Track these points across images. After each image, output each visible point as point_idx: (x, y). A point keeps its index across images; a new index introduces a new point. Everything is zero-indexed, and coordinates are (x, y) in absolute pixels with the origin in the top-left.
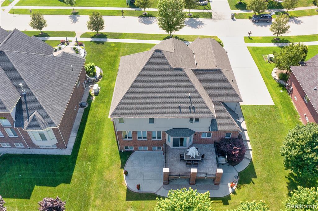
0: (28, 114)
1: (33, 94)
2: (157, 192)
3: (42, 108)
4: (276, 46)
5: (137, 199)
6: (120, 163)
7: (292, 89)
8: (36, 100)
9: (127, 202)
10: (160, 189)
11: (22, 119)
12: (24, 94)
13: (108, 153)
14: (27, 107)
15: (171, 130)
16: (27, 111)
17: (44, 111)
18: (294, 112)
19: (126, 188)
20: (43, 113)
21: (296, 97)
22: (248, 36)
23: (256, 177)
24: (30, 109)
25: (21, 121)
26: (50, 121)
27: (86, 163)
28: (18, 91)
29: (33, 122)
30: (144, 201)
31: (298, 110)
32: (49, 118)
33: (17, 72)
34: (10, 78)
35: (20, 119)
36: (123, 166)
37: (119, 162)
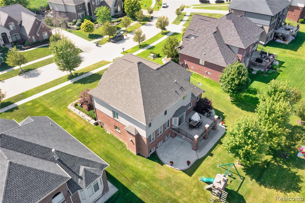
0: (76, 174)
1: (66, 154)
2: (198, 157)
3: (84, 159)
4: (145, 50)
5: (195, 171)
6: (158, 163)
7: (186, 64)
8: (73, 156)
9: (192, 176)
10: (197, 155)
11: (73, 182)
12: (58, 159)
13: (141, 166)
14: (70, 169)
15: (175, 113)
16: (73, 172)
17: (88, 160)
18: (198, 75)
19: (181, 171)
20: (88, 162)
21: (192, 67)
22: (123, 51)
23: (223, 113)
24: (74, 168)
25: (74, 185)
26: (99, 165)
27: (136, 184)
28: (50, 161)
29: (88, 176)
30: (199, 168)
31: (199, 73)
32: (96, 163)
33: (35, 144)
34: (30, 155)
35: (71, 184)
36: (162, 164)
37: (156, 164)
